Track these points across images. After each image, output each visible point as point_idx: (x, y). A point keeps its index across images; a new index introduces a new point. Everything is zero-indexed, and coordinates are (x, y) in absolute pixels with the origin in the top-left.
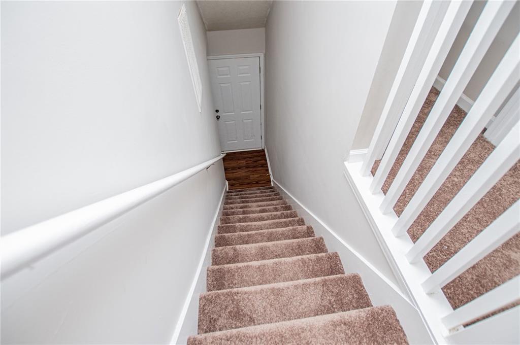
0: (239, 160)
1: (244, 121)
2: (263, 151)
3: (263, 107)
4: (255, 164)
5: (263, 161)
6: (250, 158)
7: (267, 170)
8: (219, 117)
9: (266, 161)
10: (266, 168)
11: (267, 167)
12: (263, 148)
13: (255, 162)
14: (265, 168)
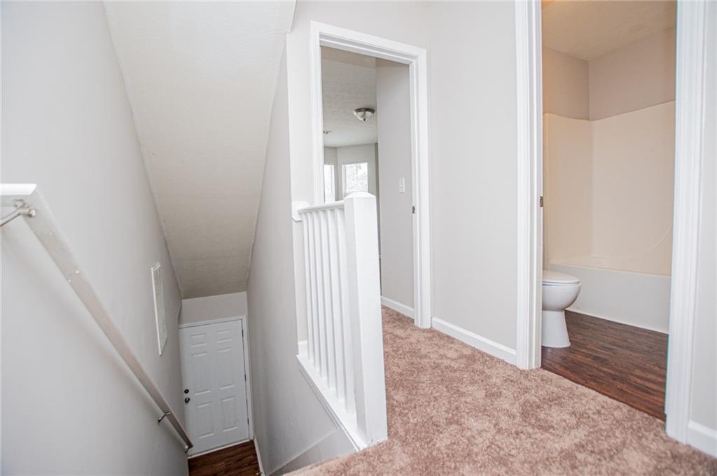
0: (215, 463)
1: (224, 401)
2: (252, 442)
3: (248, 377)
4: (239, 463)
5: (252, 457)
6: (232, 456)
7: (257, 469)
8: (189, 399)
9: (256, 455)
10: (256, 466)
11: (257, 463)
12: (252, 439)
13: (239, 460)
14: (253, 466)
